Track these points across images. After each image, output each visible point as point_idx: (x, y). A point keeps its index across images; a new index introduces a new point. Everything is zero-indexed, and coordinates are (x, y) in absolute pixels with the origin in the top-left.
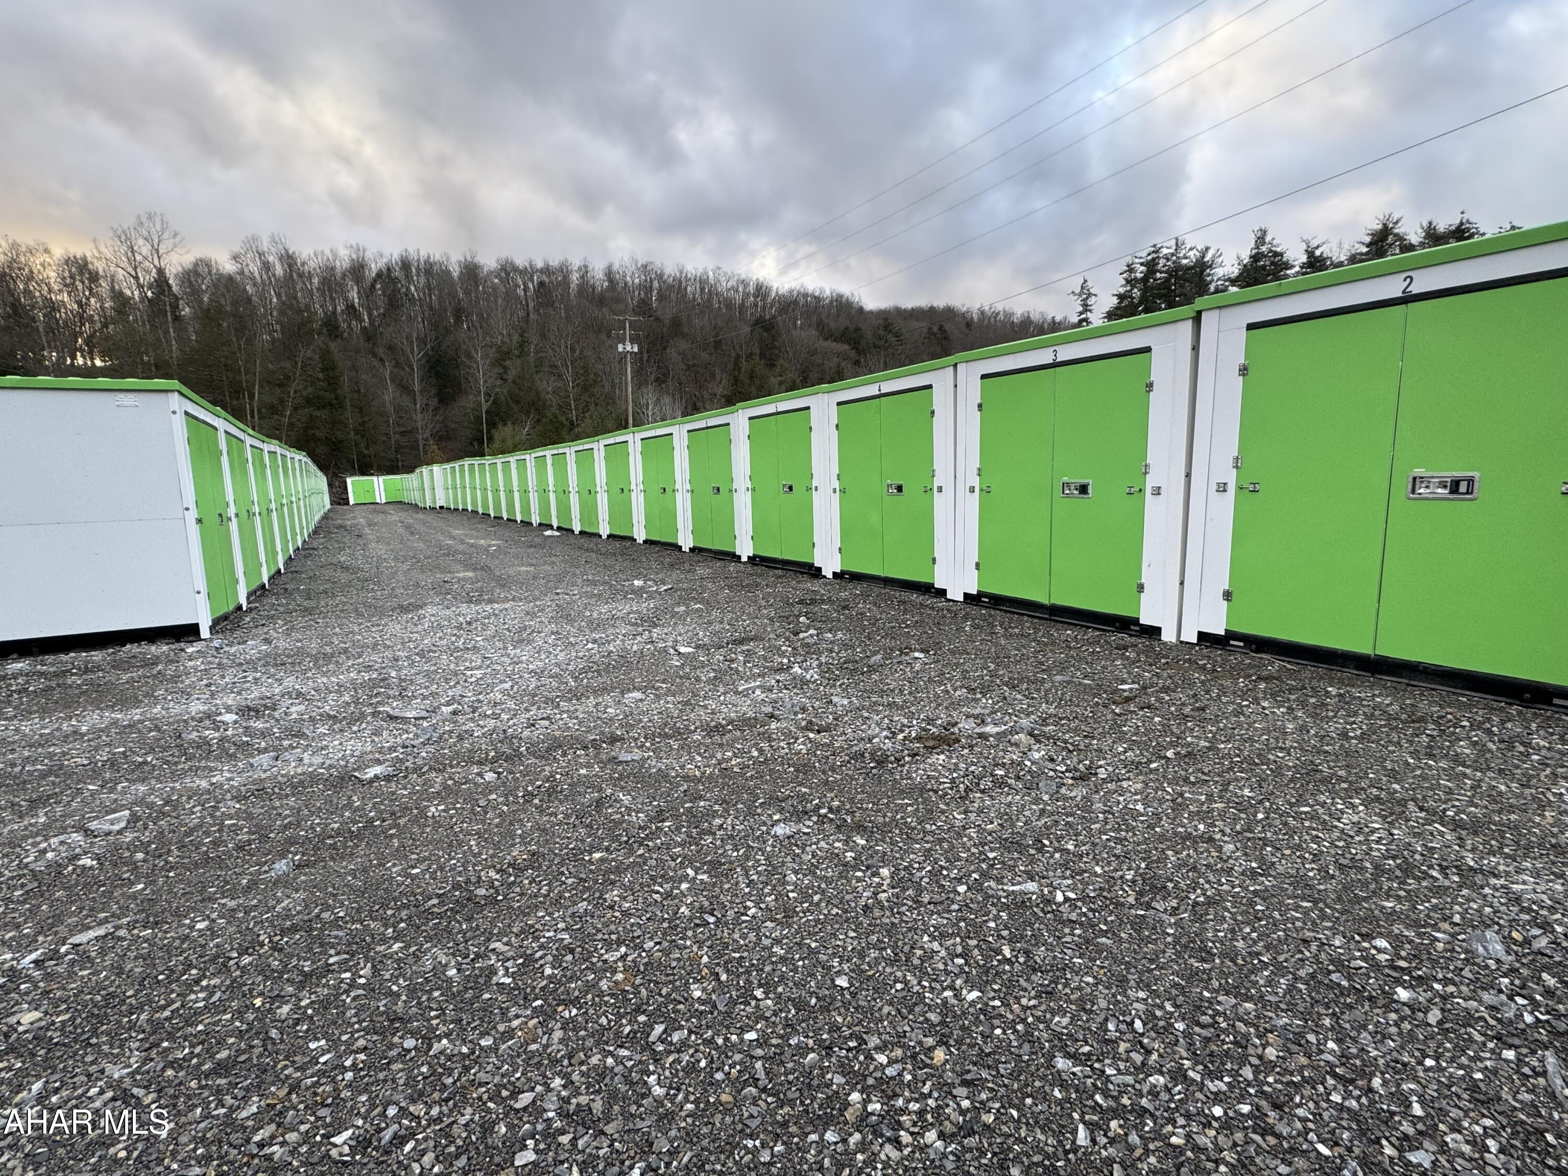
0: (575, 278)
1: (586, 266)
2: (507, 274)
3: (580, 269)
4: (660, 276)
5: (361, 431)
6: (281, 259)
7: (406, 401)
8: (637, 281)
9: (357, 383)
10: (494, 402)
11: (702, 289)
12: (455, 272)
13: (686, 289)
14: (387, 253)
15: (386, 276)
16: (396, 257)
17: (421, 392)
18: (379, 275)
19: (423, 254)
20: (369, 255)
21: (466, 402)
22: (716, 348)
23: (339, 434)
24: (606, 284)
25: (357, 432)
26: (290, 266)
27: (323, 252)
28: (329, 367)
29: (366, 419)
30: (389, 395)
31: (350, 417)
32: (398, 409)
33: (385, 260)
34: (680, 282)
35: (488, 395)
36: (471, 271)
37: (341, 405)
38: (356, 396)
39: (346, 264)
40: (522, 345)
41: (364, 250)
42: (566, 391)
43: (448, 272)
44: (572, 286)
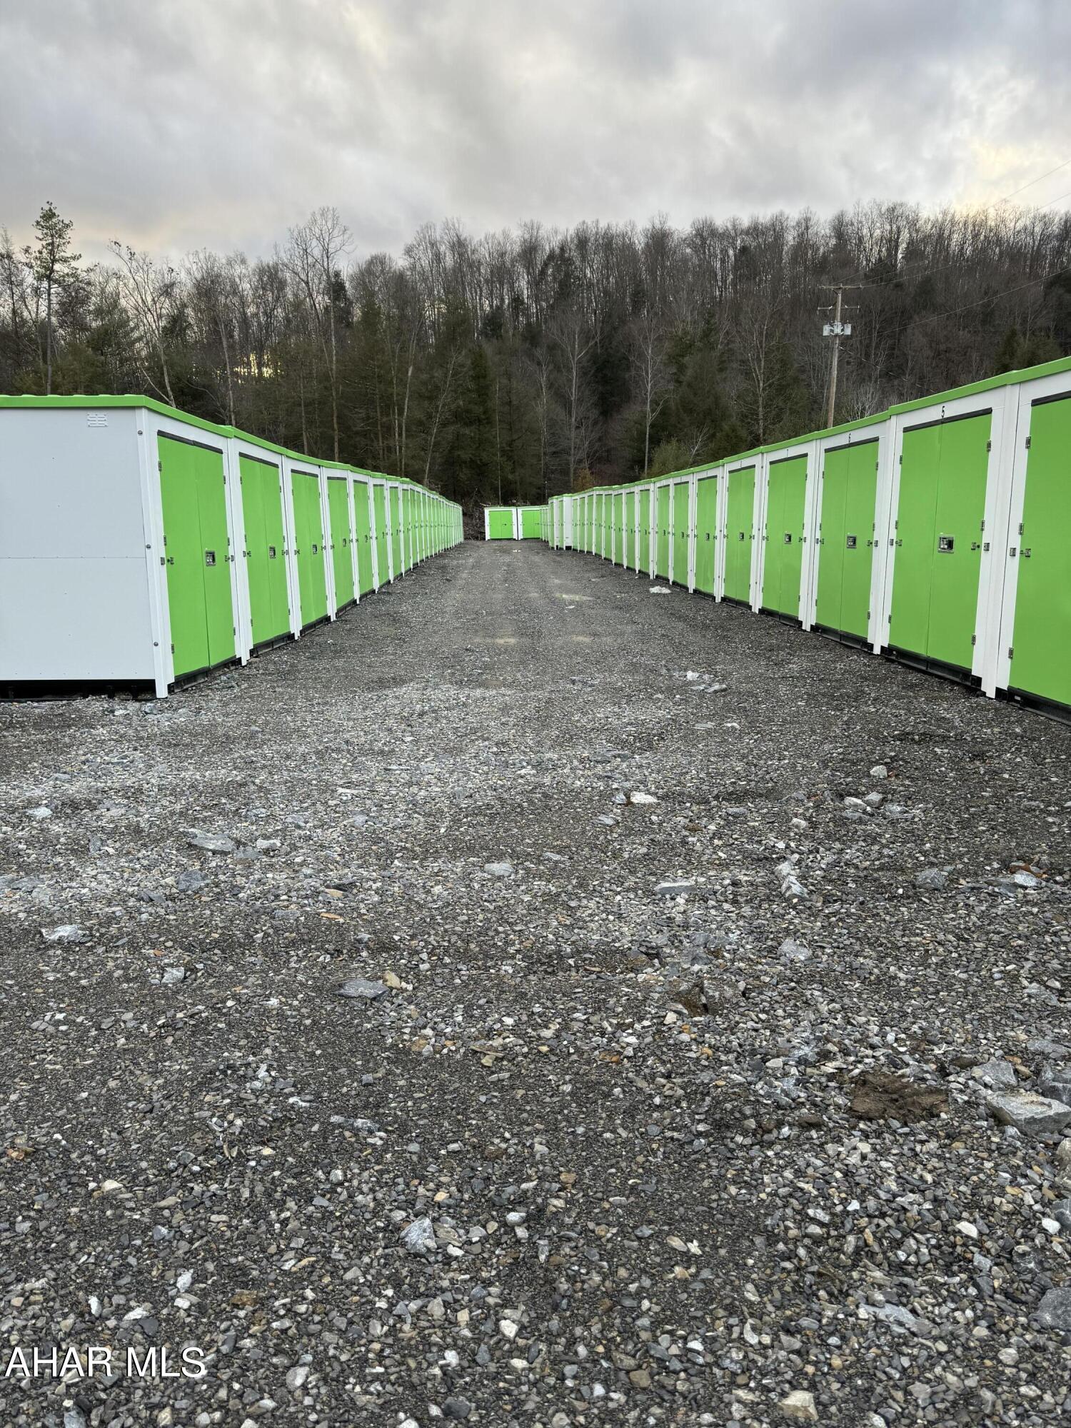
0: (790, 238)
1: (807, 220)
2: (703, 240)
3: (799, 224)
4: (913, 224)
5: (508, 454)
6: (452, 247)
7: (560, 413)
8: (877, 233)
9: (509, 392)
10: (663, 413)
11: (976, 236)
12: (640, 242)
13: (949, 238)
14: (562, 229)
15: (560, 258)
16: (572, 232)
17: (580, 401)
18: (551, 256)
19: (603, 225)
20: (543, 233)
21: (631, 413)
22: (984, 322)
23: (484, 455)
24: (833, 242)
25: (503, 452)
26: (461, 255)
27: (493, 236)
28: (480, 375)
29: (515, 437)
30: (542, 407)
31: (498, 435)
32: (552, 424)
33: (560, 237)
34: (941, 229)
35: (655, 402)
36: (659, 240)
37: (489, 422)
38: (506, 409)
39: (517, 249)
40: (706, 334)
41: (538, 229)
42: (755, 394)
43: (632, 244)
44: (786, 248)
